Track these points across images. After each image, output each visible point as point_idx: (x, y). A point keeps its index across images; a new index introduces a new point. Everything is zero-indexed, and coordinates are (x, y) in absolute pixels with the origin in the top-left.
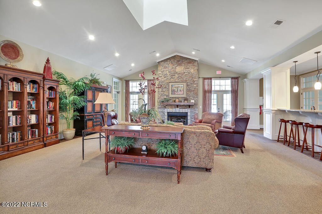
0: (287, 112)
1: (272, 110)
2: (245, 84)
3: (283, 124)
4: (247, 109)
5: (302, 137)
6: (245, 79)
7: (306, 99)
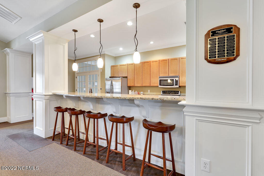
0: (64, 97)
1: (45, 95)
2: (7, 56)
3: (60, 114)
4: (10, 93)
5: (82, 129)
6: (8, 50)
7: (79, 82)
